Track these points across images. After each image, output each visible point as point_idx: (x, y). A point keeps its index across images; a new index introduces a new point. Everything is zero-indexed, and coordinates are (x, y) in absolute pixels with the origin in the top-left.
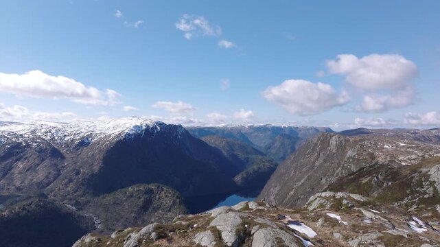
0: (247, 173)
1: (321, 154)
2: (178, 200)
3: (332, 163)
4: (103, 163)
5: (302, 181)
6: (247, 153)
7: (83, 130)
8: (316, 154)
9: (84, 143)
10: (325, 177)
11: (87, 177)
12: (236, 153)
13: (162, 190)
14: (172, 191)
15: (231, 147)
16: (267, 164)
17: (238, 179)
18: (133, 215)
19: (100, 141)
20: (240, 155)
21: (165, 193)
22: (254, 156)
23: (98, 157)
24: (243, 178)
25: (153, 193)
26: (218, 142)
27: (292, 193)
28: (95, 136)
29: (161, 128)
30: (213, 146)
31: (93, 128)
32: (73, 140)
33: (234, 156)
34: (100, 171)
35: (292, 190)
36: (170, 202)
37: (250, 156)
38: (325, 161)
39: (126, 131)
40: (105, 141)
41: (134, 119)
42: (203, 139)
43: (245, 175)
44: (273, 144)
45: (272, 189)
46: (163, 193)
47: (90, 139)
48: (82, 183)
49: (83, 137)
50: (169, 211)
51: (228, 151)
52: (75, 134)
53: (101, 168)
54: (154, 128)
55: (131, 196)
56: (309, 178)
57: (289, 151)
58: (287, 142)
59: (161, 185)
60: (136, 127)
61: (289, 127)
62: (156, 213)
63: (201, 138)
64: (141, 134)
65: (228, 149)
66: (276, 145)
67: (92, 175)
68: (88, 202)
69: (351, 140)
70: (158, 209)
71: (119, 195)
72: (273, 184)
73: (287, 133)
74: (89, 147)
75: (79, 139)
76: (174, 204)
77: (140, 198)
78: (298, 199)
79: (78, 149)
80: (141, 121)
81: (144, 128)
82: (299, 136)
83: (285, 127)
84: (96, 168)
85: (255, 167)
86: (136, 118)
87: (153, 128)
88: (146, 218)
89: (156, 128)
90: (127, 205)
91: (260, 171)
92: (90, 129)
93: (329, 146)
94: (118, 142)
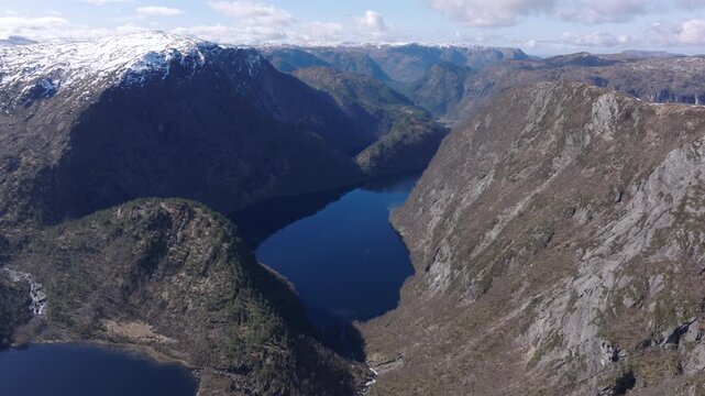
0: (382, 146)
1: (569, 141)
2: (226, 245)
3: (606, 172)
4: (72, 142)
5: (520, 206)
6: (380, 100)
7: (42, 62)
8: (553, 138)
9: (42, 91)
10: (584, 205)
11: (33, 176)
12: (360, 100)
13: (192, 215)
14: (215, 218)
15: (351, 89)
16: (418, 127)
17: (363, 159)
18: (121, 281)
19: (73, 88)
20: (368, 104)
21: (198, 224)
22: (392, 107)
23: (60, 126)
24: (373, 158)
25: (170, 225)
26: (327, 80)
27: (493, 234)
28: (68, 74)
29: (206, 58)
30: (318, 88)
31: (68, 55)
32: (18, 85)
33: (356, 107)
34: (63, 159)
35: (492, 227)
36: (207, 251)
37: (385, 107)
38: (581, 161)
39: (127, 66)
40: (83, 90)
41: (155, 36)
42: (300, 74)
43: (377, 152)
44: (426, 80)
45: (433, 192)
46: (193, 224)
47: (56, 82)
48: (20, 191)
49: (42, 77)
50: (204, 274)
51: (345, 98)
52: (24, 70)
53: (66, 154)
54: (192, 58)
55: (119, 232)
56: (539, 202)
57: (454, 93)
58: (449, 76)
59: (190, 203)
60: (152, 55)
61: (452, 47)
62: (174, 278)
63: (294, 74)
64: (161, 73)
65: (346, 93)
66: (430, 82)
67: (45, 170)
68: (26, 240)
69: (659, 112)
70: (179, 266)
71: (95, 224)
72: (437, 181)
73: (448, 59)
74: (53, 101)
75: (31, 82)
76: (214, 257)
77: (137, 238)
78: (511, 255)
79: (29, 105)
80: (169, 41)
81: (168, 57)
82: (469, 64)
83: (444, 48)
84: (55, 154)
85: (396, 134)
86: (160, 35)
87: (189, 58)
88: (150, 289)
89: (197, 57)
90: (109, 254)
91: (406, 142)
92: (61, 59)
93: (589, 120)
94: (107, 92)
